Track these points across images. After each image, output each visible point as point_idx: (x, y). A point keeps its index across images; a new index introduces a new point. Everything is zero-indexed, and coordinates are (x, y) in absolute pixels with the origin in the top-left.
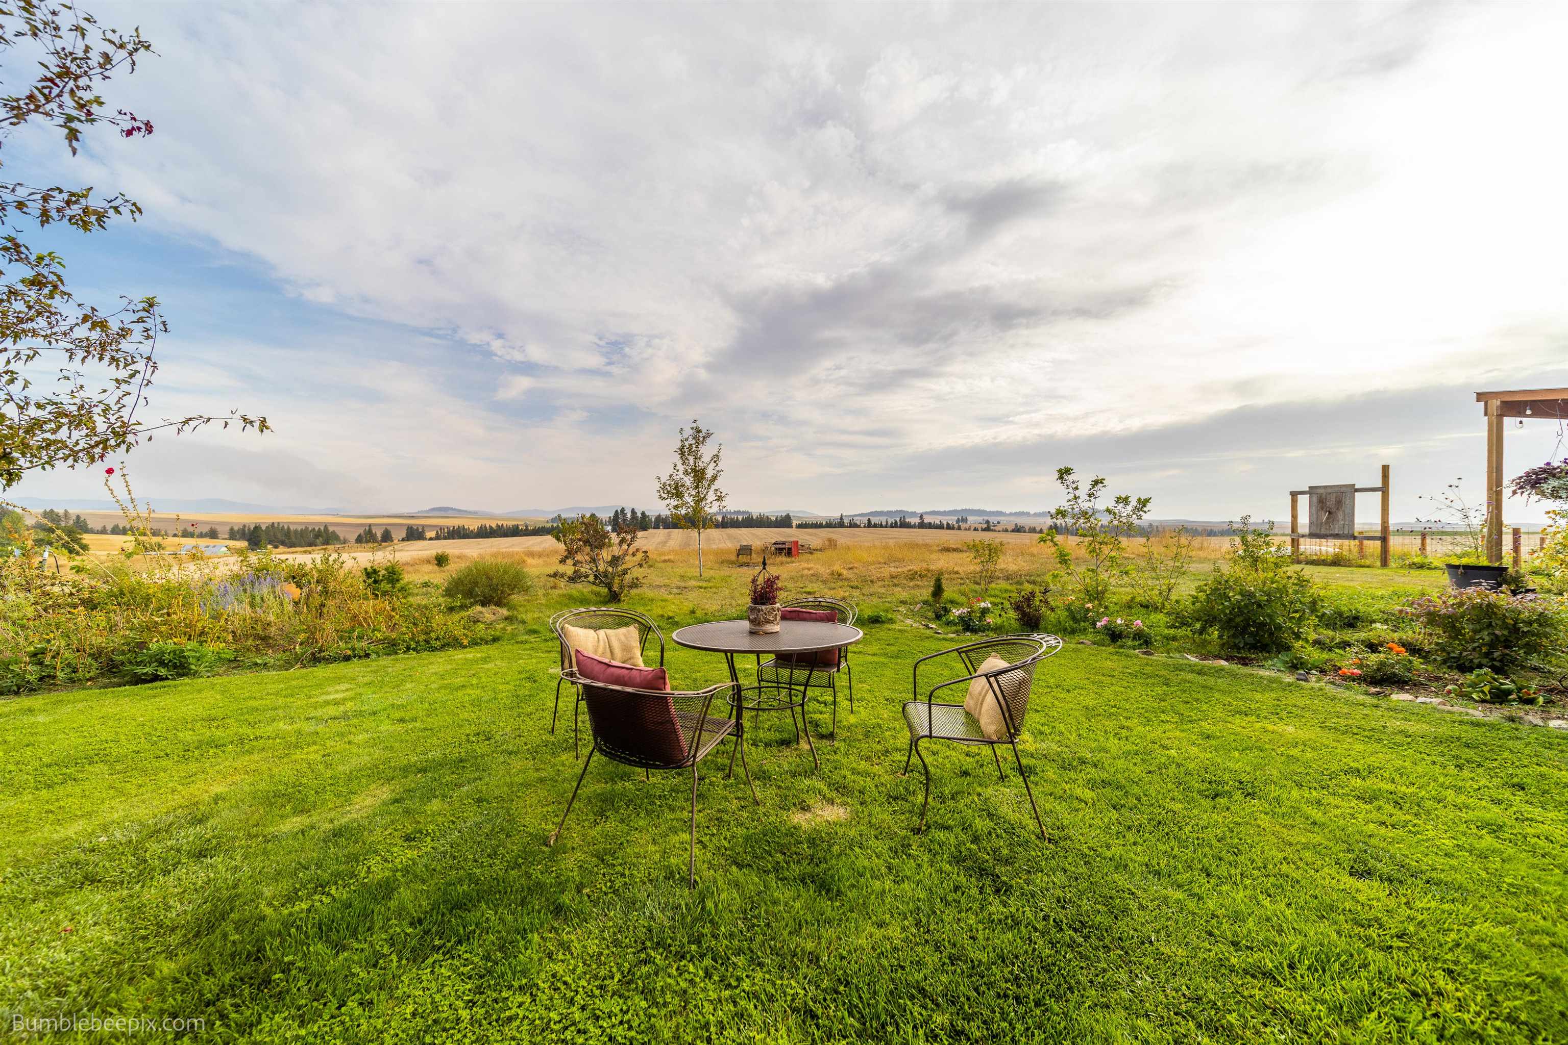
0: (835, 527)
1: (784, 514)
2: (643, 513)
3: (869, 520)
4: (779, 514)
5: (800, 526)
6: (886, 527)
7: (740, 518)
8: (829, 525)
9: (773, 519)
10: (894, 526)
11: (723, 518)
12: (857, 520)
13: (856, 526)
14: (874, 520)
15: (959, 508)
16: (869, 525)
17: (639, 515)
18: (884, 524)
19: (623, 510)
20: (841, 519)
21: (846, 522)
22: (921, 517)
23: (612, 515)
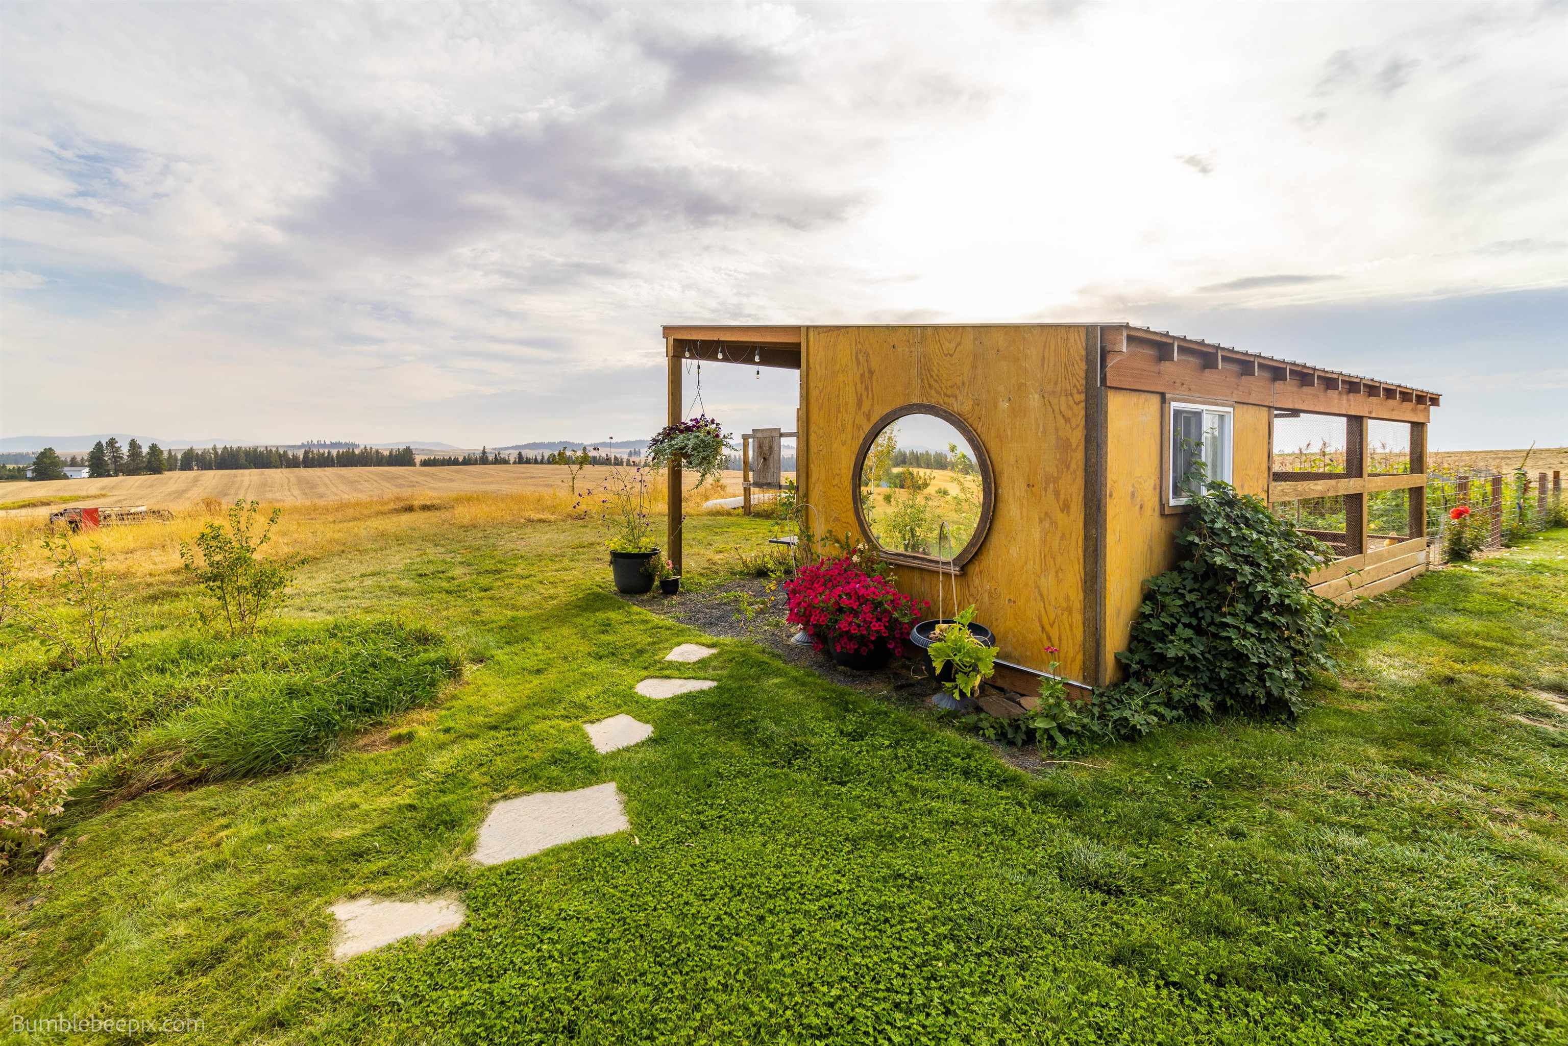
0: (475, 463)
1: (402, 447)
2: (154, 448)
3: (520, 454)
4: (395, 447)
5: (425, 463)
6: (542, 462)
7: (334, 452)
8: (467, 462)
9: (386, 453)
10: (552, 461)
11: (306, 453)
12: (504, 455)
13: (505, 462)
14: (529, 454)
15: (633, 439)
16: (521, 460)
17: (145, 450)
18: (539, 458)
19: (112, 443)
20: (484, 452)
21: (491, 457)
22: (585, 449)
23: (91, 448)
